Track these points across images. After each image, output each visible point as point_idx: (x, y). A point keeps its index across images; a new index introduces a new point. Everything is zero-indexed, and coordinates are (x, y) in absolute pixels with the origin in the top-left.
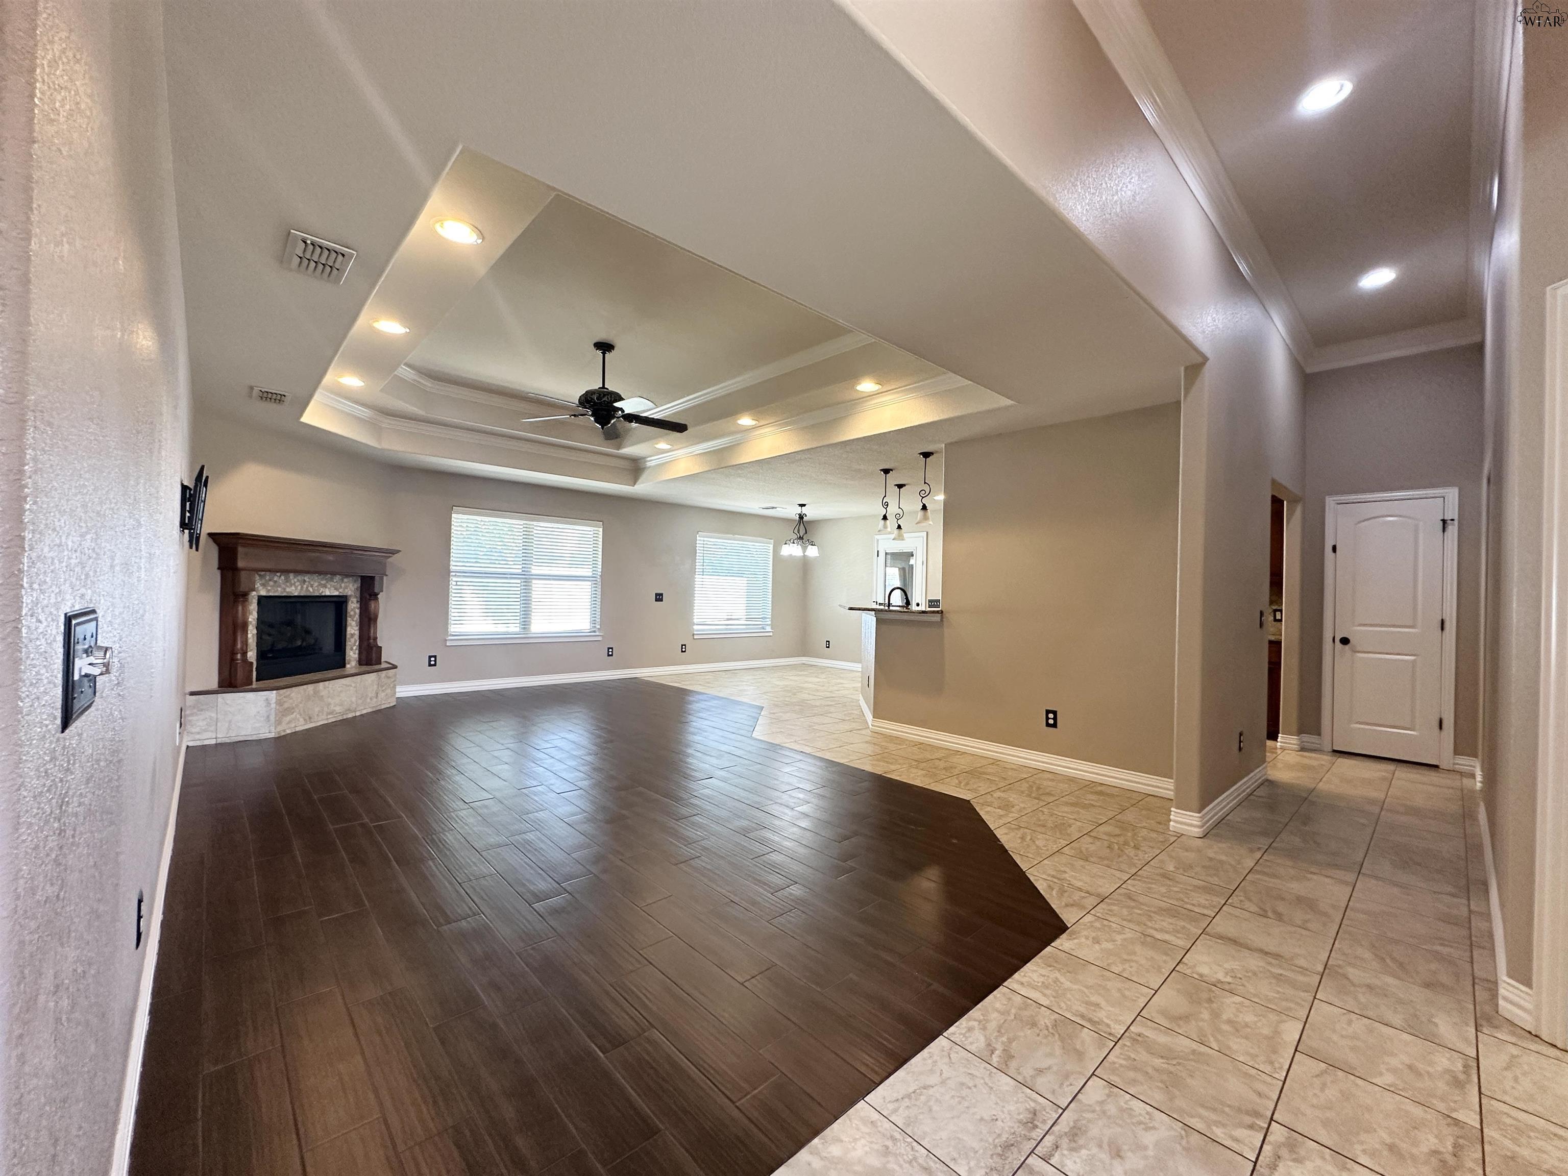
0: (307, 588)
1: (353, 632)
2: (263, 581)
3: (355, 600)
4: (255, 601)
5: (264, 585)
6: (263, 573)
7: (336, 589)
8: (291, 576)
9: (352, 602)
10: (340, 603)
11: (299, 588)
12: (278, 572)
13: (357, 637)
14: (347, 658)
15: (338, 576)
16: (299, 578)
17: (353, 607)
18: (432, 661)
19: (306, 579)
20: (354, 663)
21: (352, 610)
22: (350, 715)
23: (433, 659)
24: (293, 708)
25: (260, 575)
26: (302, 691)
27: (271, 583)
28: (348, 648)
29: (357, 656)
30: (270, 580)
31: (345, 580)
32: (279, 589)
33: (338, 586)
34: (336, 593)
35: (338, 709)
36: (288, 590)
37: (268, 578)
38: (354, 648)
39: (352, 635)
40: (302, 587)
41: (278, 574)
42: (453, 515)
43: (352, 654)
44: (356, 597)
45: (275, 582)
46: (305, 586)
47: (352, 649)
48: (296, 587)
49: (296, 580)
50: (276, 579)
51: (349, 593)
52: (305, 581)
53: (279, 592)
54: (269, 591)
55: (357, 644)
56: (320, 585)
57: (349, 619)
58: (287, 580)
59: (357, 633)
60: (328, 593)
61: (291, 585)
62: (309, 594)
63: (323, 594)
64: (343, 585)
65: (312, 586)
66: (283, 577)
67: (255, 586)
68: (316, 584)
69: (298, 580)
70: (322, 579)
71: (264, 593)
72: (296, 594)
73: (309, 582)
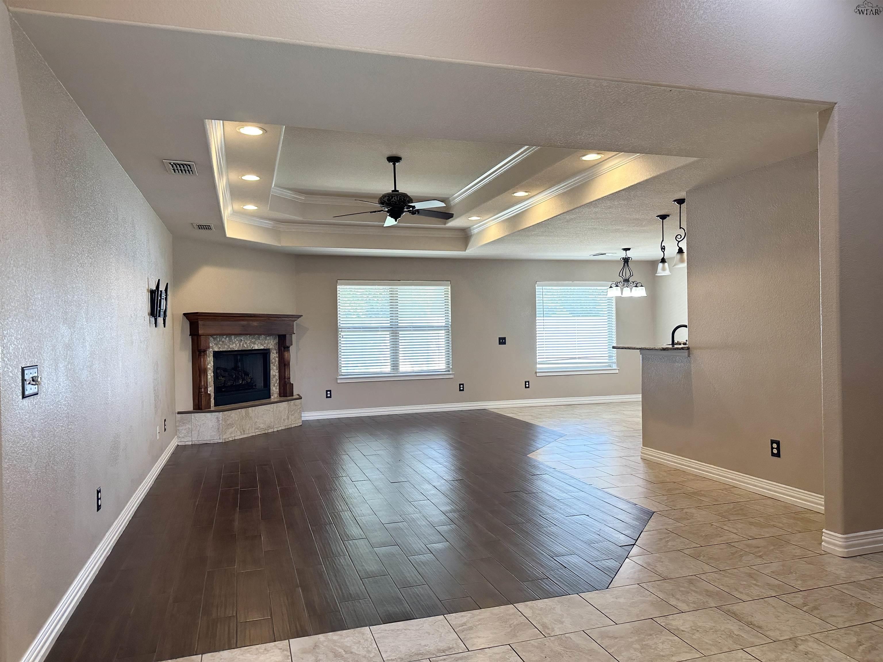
0: (243, 344)
1: (274, 373)
2: (216, 342)
3: (275, 352)
4: (212, 355)
5: (216, 344)
6: (215, 337)
7: (262, 345)
8: (233, 337)
9: (273, 353)
10: (265, 354)
11: (238, 345)
12: (224, 335)
13: (277, 377)
14: (271, 392)
15: (263, 336)
16: (238, 338)
17: (274, 357)
18: (329, 394)
19: (242, 338)
20: (276, 395)
21: (273, 359)
22: (270, 431)
23: (329, 393)
24: (233, 424)
25: (214, 338)
26: (238, 413)
27: (221, 342)
28: (272, 385)
29: (278, 390)
30: (220, 341)
31: (268, 338)
32: (226, 346)
33: (263, 342)
34: (262, 348)
35: (262, 426)
36: (231, 346)
37: (218, 339)
38: (276, 385)
39: (274, 376)
40: (240, 345)
41: (225, 337)
42: (338, 287)
43: (275, 389)
44: (276, 350)
45: (223, 342)
46: (242, 344)
47: (274, 386)
48: (236, 345)
49: (235, 340)
50: (223, 340)
51: (271, 347)
52: (241, 340)
53: (225, 348)
54: (219, 348)
55: (278, 382)
56: (251, 342)
57: (271, 365)
58: (230, 340)
59: (277, 374)
60: (256, 348)
61: (233, 343)
62: (244, 349)
63: (254, 348)
64: (266, 342)
65: (246, 343)
66: (227, 339)
67: (211, 345)
68: (249, 342)
69: (237, 340)
70: (252, 338)
71: (216, 349)
72: (236, 349)
73: (244, 341)
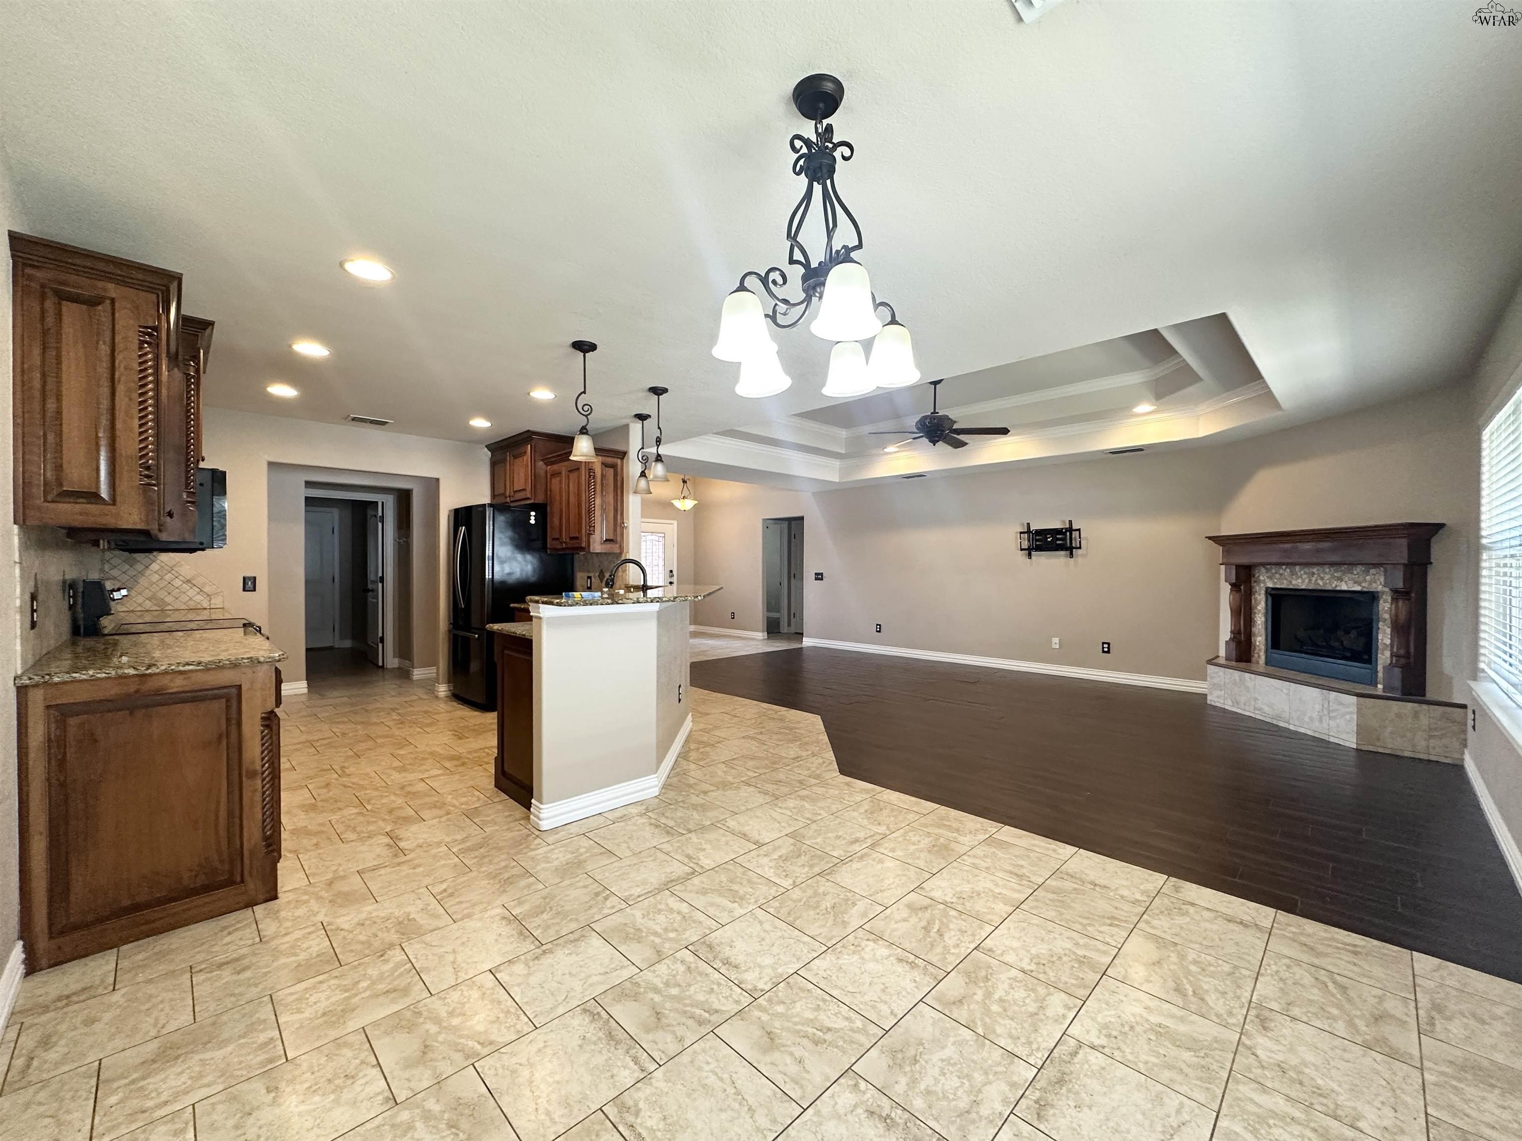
1: (1387, 642)
2: (1269, 574)
3: (1389, 598)
4: (1263, 592)
5: (1270, 578)
6: (1268, 567)
7: (1359, 584)
8: (1297, 568)
9: (1386, 601)
11: (1307, 581)
12: (1286, 565)
14: (1379, 676)
15: (1360, 566)
16: (1306, 570)
17: (1389, 608)
19: (1315, 570)
20: (1383, 685)
21: (1385, 612)
25: (1267, 569)
27: (1277, 576)
28: (1379, 662)
30: (1276, 573)
31: (1372, 571)
32: (1285, 582)
33: (1361, 579)
34: (1358, 588)
36: (1294, 582)
37: (1274, 571)
39: (1386, 646)
40: (1310, 580)
41: (1284, 567)
44: (1391, 595)
45: (1281, 575)
46: (1314, 579)
47: (1385, 665)
48: (1303, 582)
49: (1302, 572)
50: (1281, 571)
51: (1380, 588)
52: (1313, 574)
53: (1284, 585)
54: (1275, 583)
56: (1333, 577)
57: (1380, 623)
58: (1293, 573)
60: (1344, 587)
61: (1298, 577)
62: (1319, 588)
63: (1338, 588)
64: (1368, 578)
65: (1322, 579)
66: (1289, 570)
67: (1262, 578)
68: (1327, 577)
69: (1305, 573)
70: (1336, 571)
71: (1270, 585)
72: (1303, 587)
73: (1319, 575)
